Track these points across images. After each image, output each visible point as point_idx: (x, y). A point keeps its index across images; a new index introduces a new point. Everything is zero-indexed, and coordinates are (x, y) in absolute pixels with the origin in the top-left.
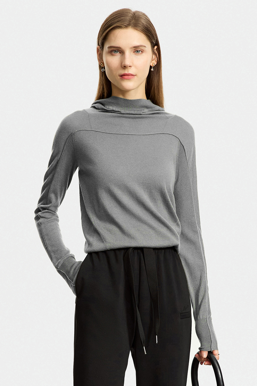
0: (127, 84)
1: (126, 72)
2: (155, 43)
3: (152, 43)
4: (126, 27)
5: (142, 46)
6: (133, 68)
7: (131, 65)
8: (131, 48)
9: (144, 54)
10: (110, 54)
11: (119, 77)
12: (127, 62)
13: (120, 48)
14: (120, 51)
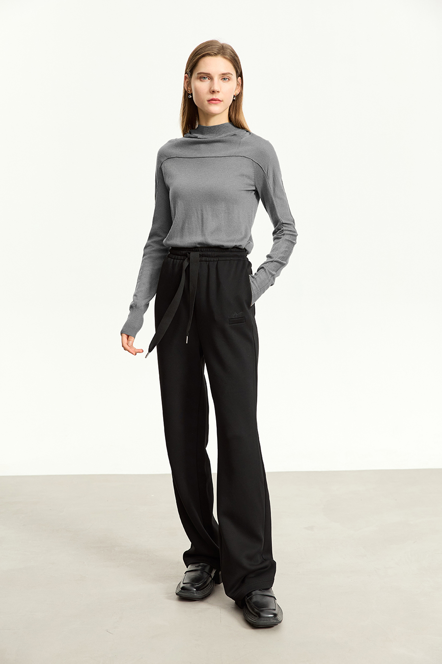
0: (214, 108)
1: (214, 96)
2: (240, 74)
3: (237, 72)
4: (216, 55)
5: (229, 73)
6: (220, 93)
7: (219, 90)
8: (220, 75)
9: (230, 82)
10: (199, 80)
11: (207, 102)
12: (216, 88)
13: (209, 74)
14: (209, 76)
